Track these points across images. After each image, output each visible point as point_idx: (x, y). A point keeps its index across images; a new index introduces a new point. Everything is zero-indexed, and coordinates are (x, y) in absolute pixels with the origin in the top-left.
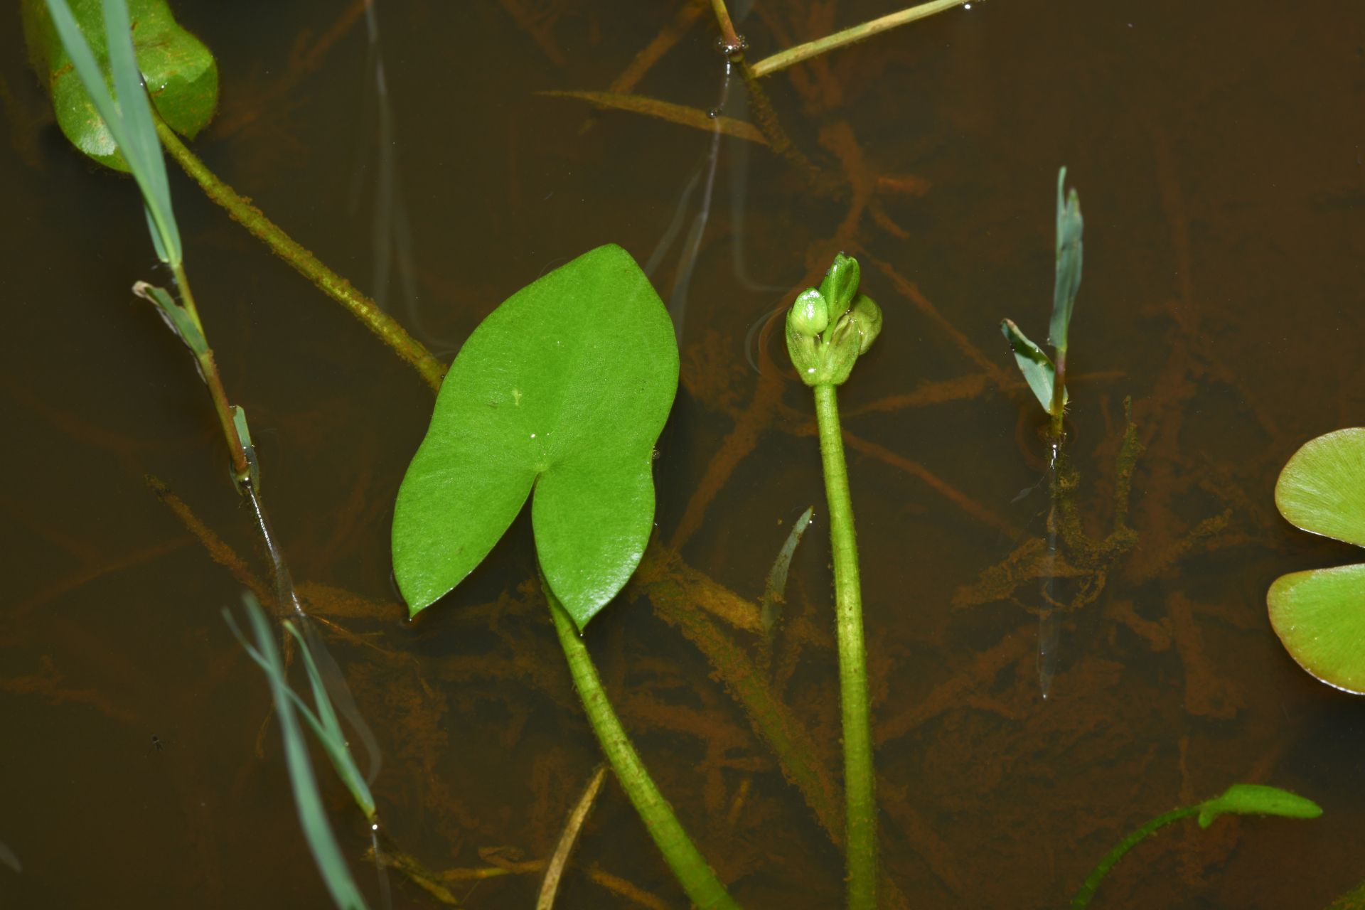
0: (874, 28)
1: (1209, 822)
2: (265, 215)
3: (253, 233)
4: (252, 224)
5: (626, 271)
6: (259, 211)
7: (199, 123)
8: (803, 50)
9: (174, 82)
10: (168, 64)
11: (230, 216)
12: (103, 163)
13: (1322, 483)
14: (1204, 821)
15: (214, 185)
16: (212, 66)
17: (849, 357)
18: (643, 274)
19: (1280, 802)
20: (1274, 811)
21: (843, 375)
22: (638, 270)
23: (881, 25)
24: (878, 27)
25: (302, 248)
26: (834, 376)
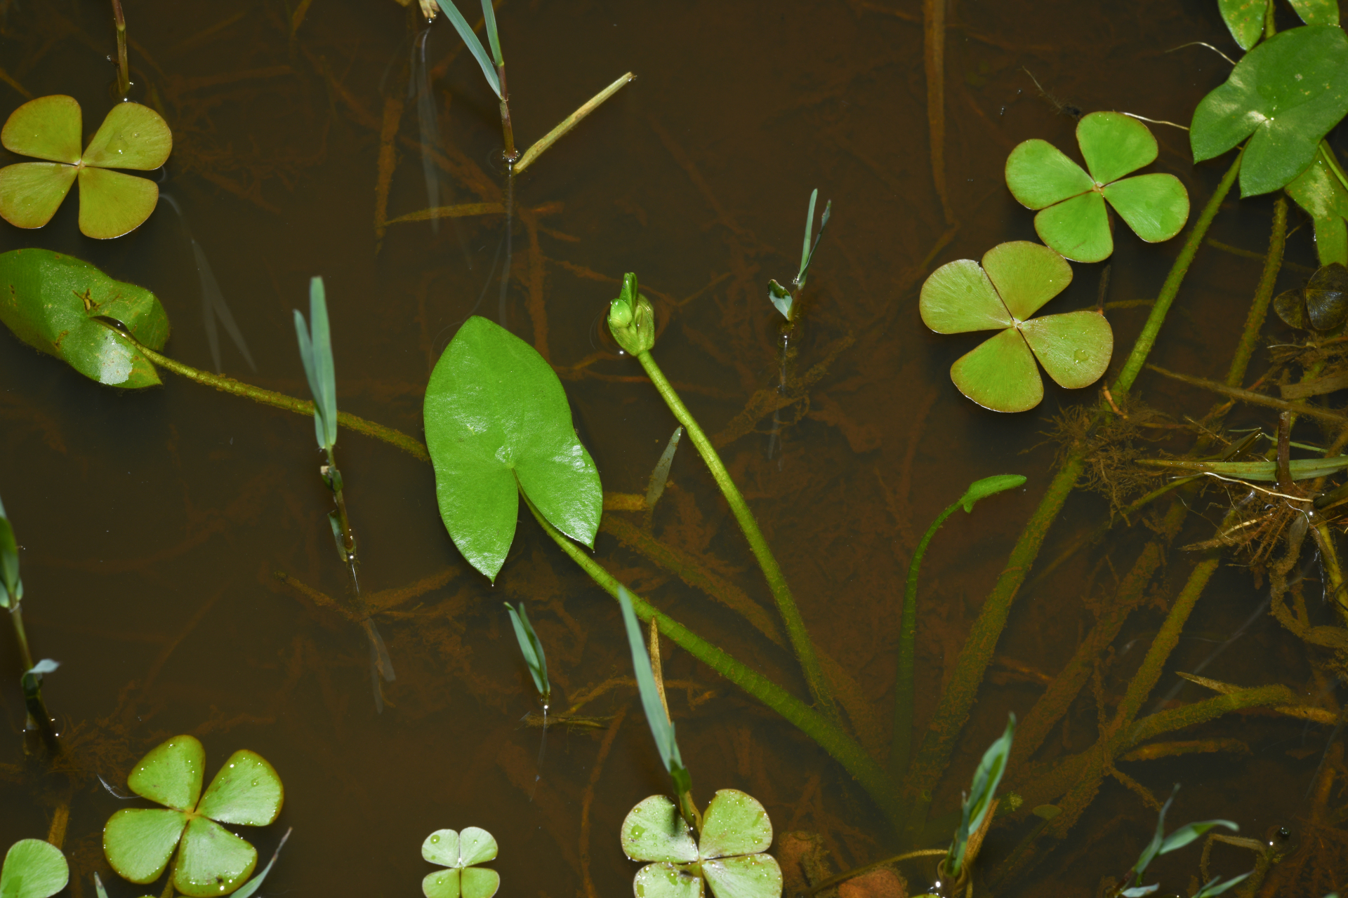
0: (576, 117)
1: (971, 508)
2: (239, 381)
3: (237, 395)
4: (235, 390)
5: (490, 329)
6: (234, 379)
7: (164, 339)
8: (539, 146)
9: (140, 317)
10: (131, 309)
11: (217, 389)
12: (125, 387)
13: (943, 304)
14: (968, 509)
15: (198, 374)
16: (155, 300)
17: (650, 331)
18: (501, 327)
19: (1002, 482)
20: (1001, 488)
21: (651, 342)
22: (497, 326)
23: (580, 114)
24: (579, 116)
25: (272, 392)
26: (647, 345)
